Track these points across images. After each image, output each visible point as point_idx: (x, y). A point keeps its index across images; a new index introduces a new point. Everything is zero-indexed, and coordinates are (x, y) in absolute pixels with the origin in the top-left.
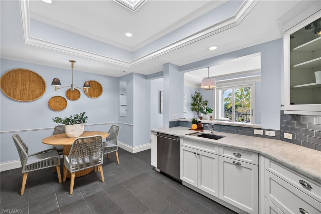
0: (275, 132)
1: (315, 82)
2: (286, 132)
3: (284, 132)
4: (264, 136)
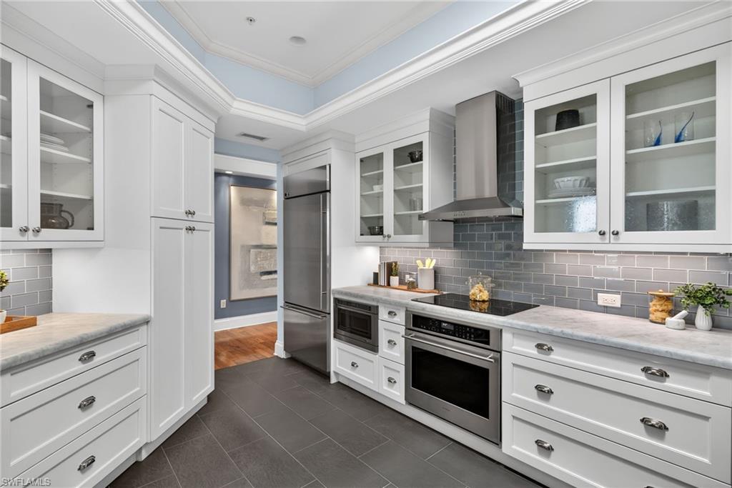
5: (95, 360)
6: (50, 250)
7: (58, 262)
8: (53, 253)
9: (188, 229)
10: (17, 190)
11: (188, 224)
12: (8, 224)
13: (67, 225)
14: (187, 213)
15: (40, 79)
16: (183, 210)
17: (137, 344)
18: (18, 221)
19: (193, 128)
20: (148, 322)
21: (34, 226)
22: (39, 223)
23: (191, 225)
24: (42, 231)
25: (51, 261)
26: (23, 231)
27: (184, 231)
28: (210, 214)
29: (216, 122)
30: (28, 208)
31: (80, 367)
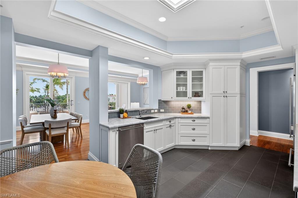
1: (179, 90)
2: (161, 109)
5: (195, 122)
6: (201, 101)
7: (203, 104)
8: (202, 102)
9: (224, 96)
10: (188, 91)
11: (224, 95)
12: (187, 97)
13: (199, 96)
14: (224, 92)
15: (192, 71)
16: (222, 91)
17: (206, 122)
18: (188, 96)
19: (227, 68)
20: (209, 118)
21: (190, 97)
22: (191, 96)
23: (225, 95)
24: (192, 98)
25: (201, 103)
26: (189, 98)
27: (223, 97)
28: (237, 91)
29: (240, 61)
30: (190, 94)
31: (192, 122)
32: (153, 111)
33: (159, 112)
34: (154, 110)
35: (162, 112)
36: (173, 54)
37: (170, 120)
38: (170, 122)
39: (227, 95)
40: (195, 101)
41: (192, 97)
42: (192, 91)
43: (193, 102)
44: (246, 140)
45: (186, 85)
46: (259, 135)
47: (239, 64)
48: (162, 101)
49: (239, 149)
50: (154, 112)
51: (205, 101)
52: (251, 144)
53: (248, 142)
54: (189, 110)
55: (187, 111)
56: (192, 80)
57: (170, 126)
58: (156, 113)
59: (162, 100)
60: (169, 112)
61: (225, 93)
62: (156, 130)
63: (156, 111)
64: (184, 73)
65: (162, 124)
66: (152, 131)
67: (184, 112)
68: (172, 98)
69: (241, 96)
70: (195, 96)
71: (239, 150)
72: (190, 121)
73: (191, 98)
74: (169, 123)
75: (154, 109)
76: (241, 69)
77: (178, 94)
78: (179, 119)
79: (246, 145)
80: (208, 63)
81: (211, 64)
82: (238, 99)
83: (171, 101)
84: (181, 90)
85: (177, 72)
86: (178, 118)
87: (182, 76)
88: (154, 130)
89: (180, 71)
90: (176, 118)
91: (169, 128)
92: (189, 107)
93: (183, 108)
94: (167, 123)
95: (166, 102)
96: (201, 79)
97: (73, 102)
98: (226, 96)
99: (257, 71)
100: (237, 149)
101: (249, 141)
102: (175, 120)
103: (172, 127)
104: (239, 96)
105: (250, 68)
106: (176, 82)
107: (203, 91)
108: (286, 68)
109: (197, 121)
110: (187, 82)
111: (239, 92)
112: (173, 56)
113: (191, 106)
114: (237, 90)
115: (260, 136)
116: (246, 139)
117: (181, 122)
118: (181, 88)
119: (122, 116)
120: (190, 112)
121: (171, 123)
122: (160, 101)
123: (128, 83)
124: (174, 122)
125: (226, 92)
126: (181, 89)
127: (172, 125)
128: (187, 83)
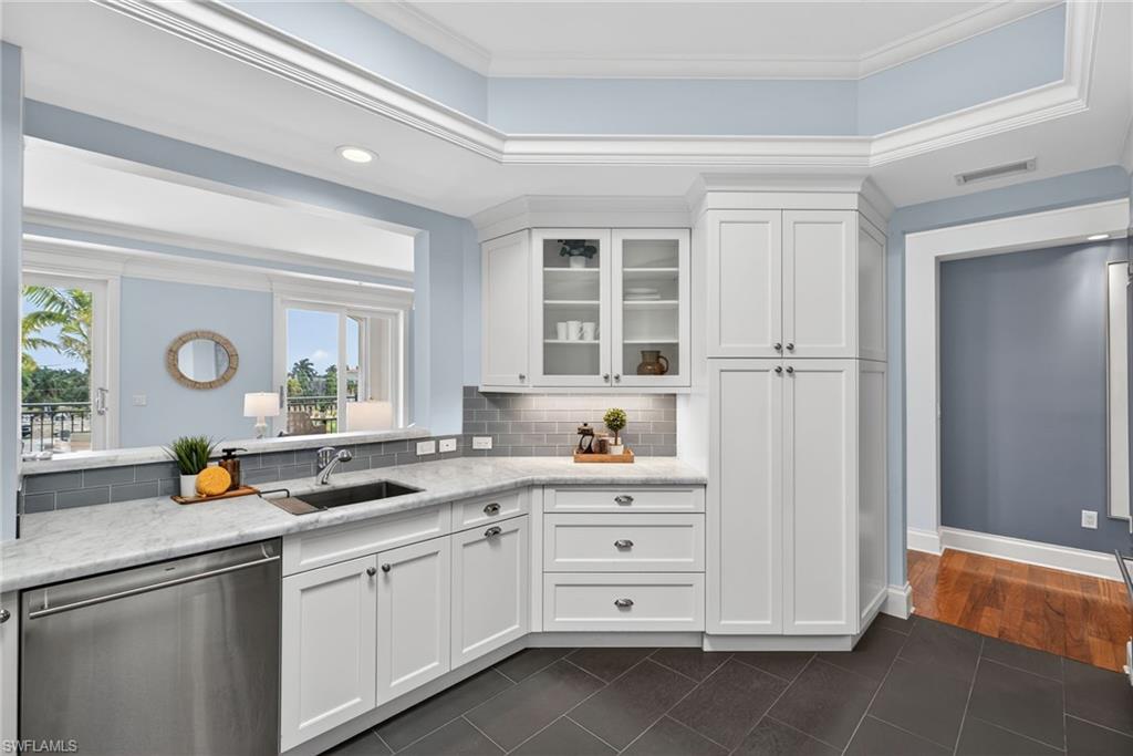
0: (455, 440)
1: (556, 338)
2: (477, 436)
3: (473, 436)
4: (438, 456)
5: (634, 506)
6: (675, 395)
7: (681, 407)
8: (677, 399)
9: (779, 370)
10: (604, 343)
11: (778, 363)
12: (598, 373)
13: (662, 372)
14: (779, 347)
15: (624, 241)
16: (770, 344)
17: (690, 507)
18: (604, 370)
19: (795, 223)
20: (705, 485)
21: (615, 374)
22: (618, 369)
23: (785, 365)
24: (623, 378)
25: (675, 407)
26: (606, 378)
27: (772, 373)
28: (844, 345)
29: (859, 190)
30: (612, 358)
31: (616, 507)
32: (425, 448)
33: (466, 449)
34: (437, 440)
35: (481, 453)
36: (505, 139)
37: (490, 501)
38: (494, 509)
39: (796, 365)
40: (643, 395)
41: (624, 374)
42: (625, 346)
43: (636, 400)
44: (890, 590)
45: (593, 315)
46: (946, 550)
47: (853, 201)
48: (485, 394)
49: (855, 643)
50: (433, 451)
51: (687, 395)
52: (912, 610)
53: (900, 600)
54: (612, 440)
55: (602, 448)
56: (624, 287)
57: (494, 534)
58: (449, 455)
59: (482, 389)
60: (517, 452)
61: (787, 353)
62: (386, 569)
63: (449, 446)
64: (588, 250)
65: (435, 530)
66: (359, 575)
67: (589, 451)
68: (522, 377)
69: (864, 373)
70: (641, 371)
71: (855, 649)
72: (606, 501)
73: (617, 378)
74: (485, 518)
75: (433, 435)
76: (863, 231)
77: (558, 359)
78: (550, 492)
79: (891, 612)
80: (702, 198)
81: (712, 199)
82: (846, 383)
83: (526, 394)
84: (574, 338)
85: (546, 242)
86: (544, 486)
87: (577, 267)
88: (371, 573)
89: (567, 242)
90: (530, 486)
91: (486, 544)
92: (616, 423)
93: (585, 432)
94: (469, 522)
95: (499, 399)
96: (669, 286)
97: (107, 395)
98: (790, 371)
99: (937, 258)
100: (847, 646)
101: (905, 594)
102: (522, 498)
103: (503, 540)
104: (852, 368)
105: (904, 233)
106: (541, 297)
107: (677, 345)
108: (1061, 243)
109: (642, 501)
110: (598, 299)
111: (853, 351)
112: (510, 147)
113: (623, 421)
114: (846, 340)
115: (949, 553)
116: (889, 582)
117: (560, 507)
118: (574, 326)
119: (189, 484)
120: (618, 450)
121: (495, 518)
122: (470, 393)
123: (396, 315)
124: (516, 510)
125: (791, 348)
126: (569, 333)
127: (504, 527)
128: (601, 302)
